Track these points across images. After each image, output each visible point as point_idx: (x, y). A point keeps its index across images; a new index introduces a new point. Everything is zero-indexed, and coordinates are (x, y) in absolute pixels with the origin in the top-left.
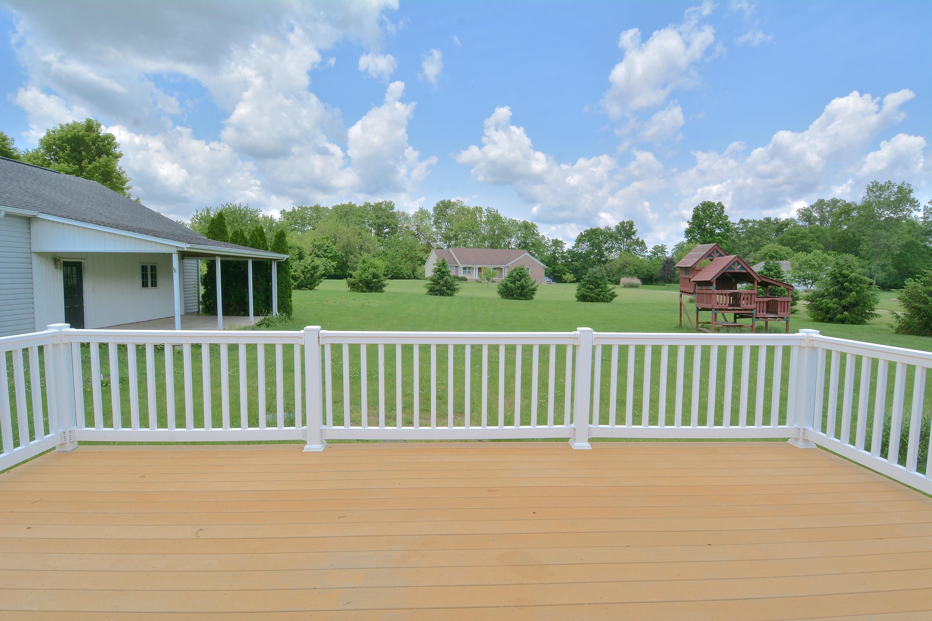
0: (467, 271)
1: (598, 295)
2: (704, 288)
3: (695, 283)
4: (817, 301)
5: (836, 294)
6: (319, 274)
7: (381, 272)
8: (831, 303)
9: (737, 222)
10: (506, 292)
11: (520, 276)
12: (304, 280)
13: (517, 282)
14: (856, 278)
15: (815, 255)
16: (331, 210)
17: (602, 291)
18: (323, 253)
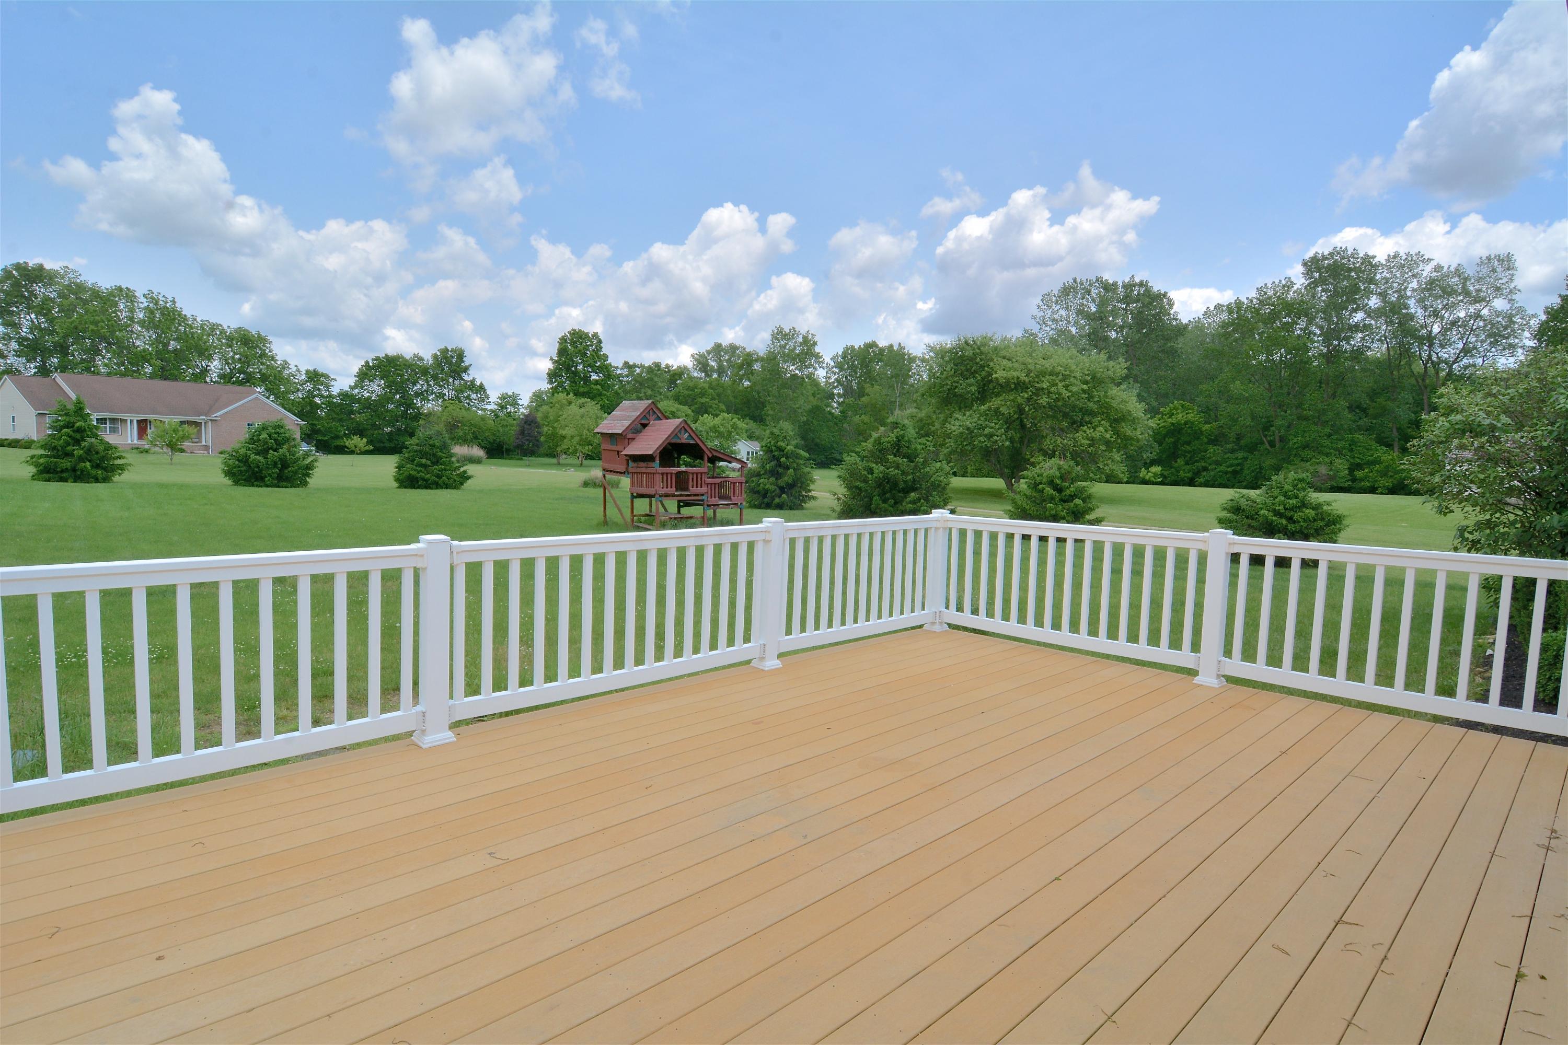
0: (108, 426)
1: (439, 477)
2: (642, 464)
3: (627, 458)
4: (753, 481)
5: (774, 473)
8: (767, 483)
9: (620, 366)
10: (246, 471)
11: (276, 440)
13: (271, 452)
14: (792, 452)
15: (724, 419)
17: (445, 470)
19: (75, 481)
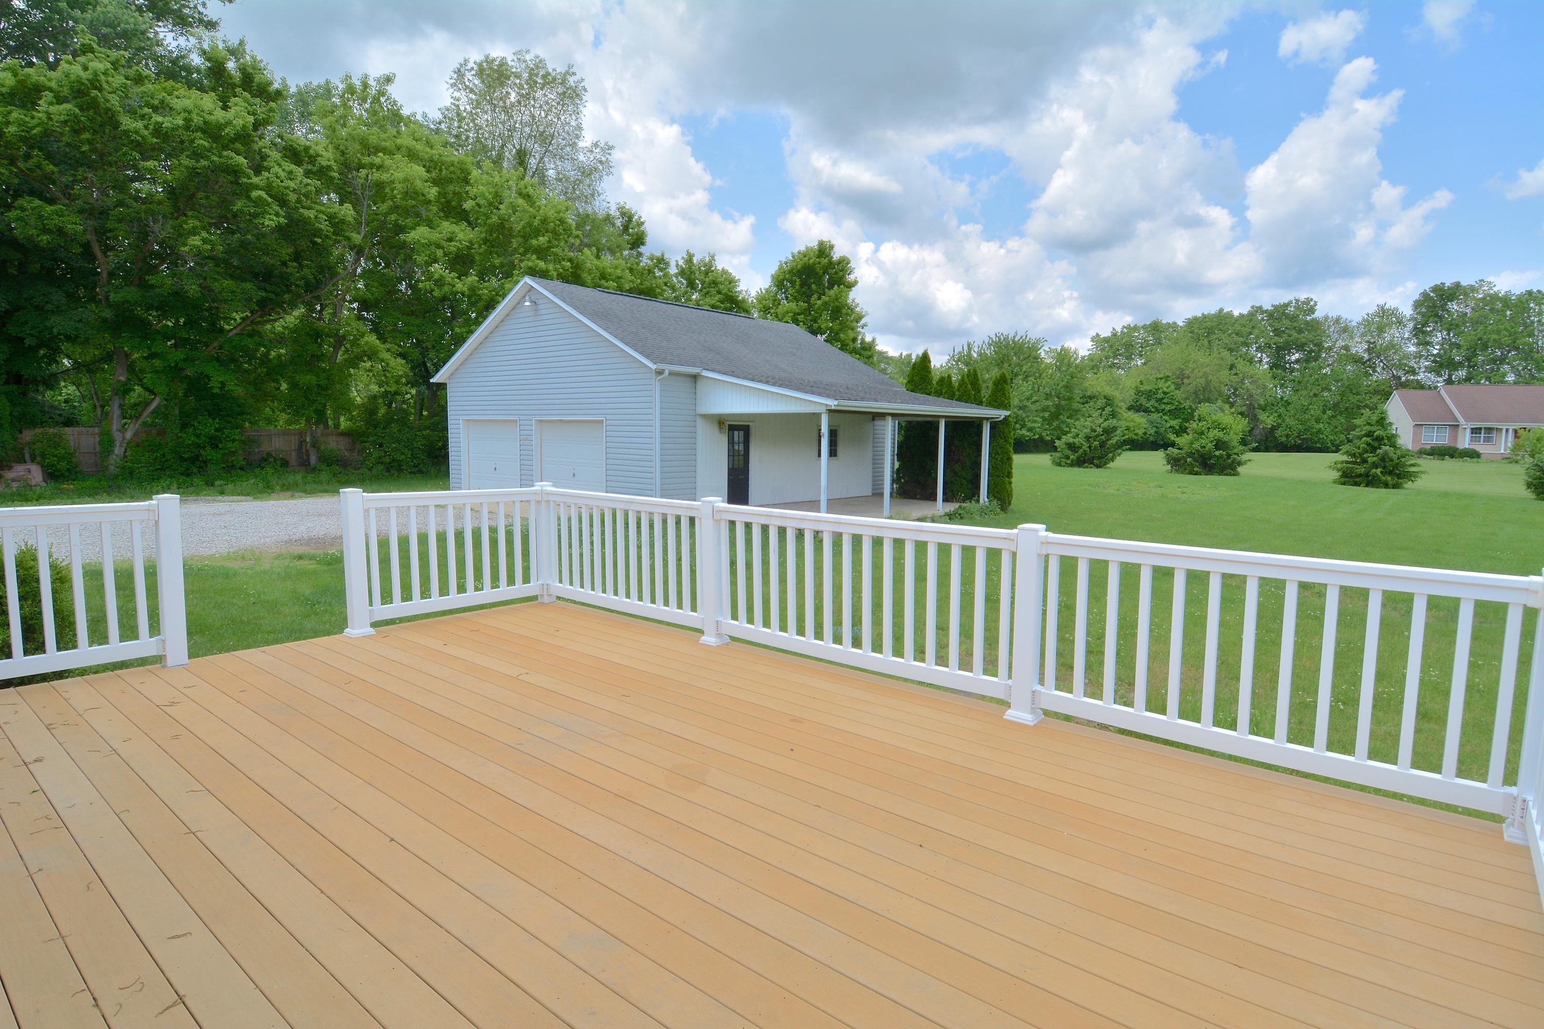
0: (1482, 435)
6: (1114, 441)
7: (1234, 439)
12: (1088, 452)
16: (1181, 327)
18: (1156, 405)
19: (1367, 485)
